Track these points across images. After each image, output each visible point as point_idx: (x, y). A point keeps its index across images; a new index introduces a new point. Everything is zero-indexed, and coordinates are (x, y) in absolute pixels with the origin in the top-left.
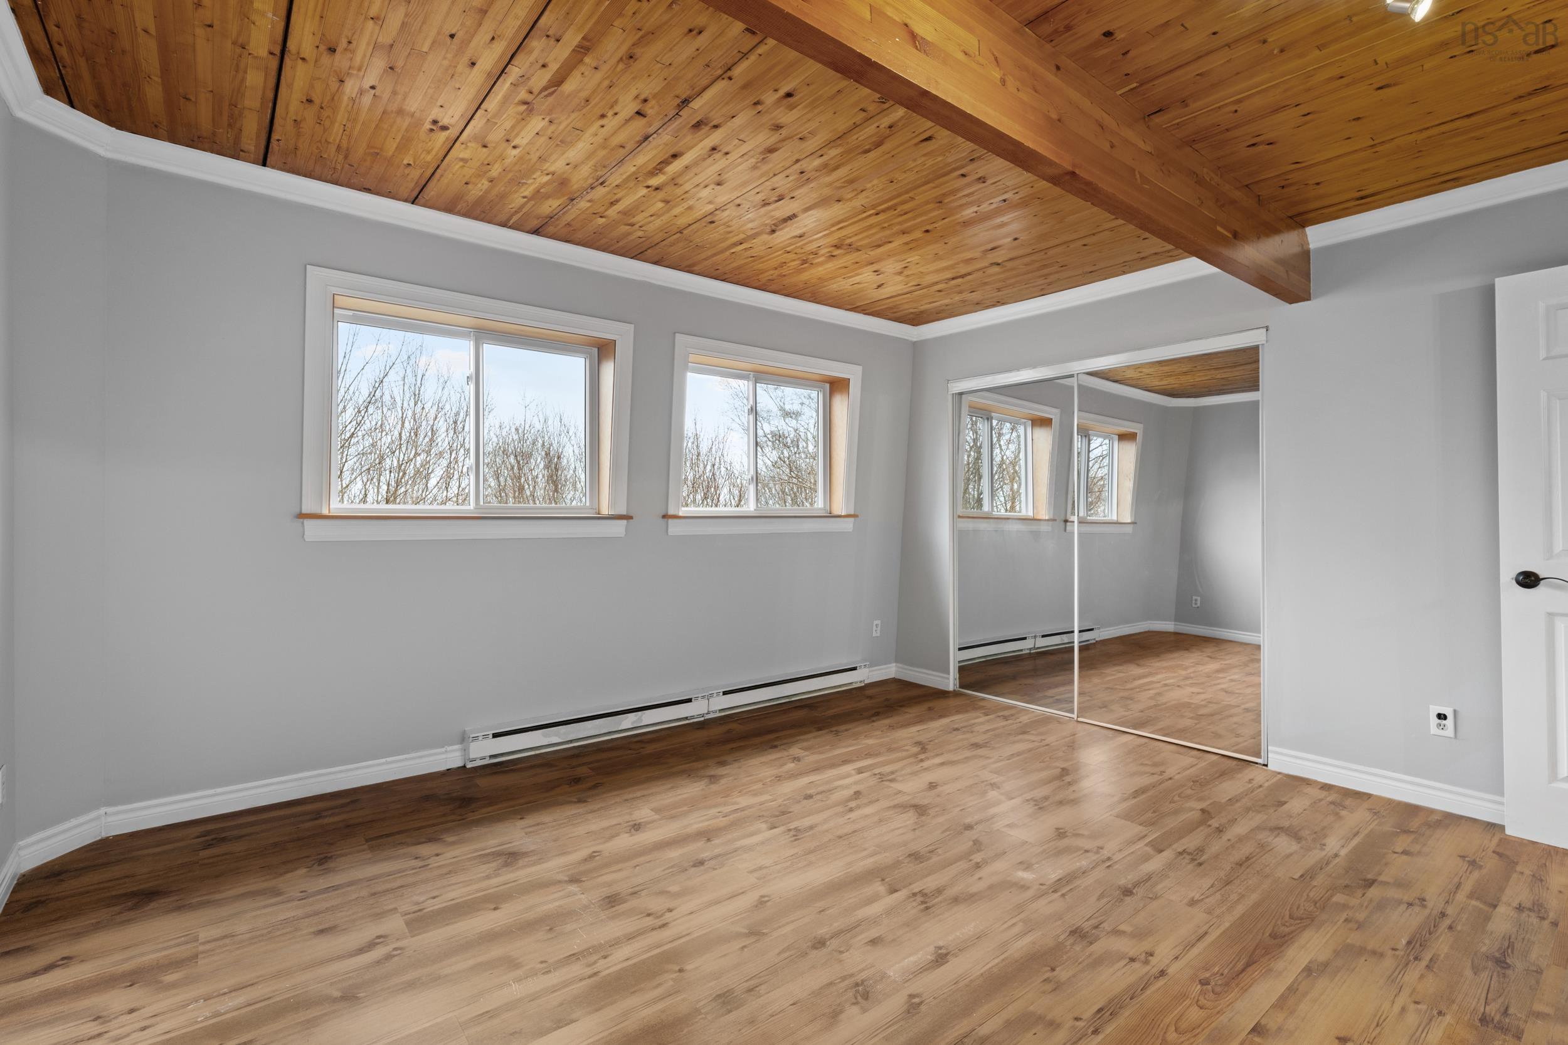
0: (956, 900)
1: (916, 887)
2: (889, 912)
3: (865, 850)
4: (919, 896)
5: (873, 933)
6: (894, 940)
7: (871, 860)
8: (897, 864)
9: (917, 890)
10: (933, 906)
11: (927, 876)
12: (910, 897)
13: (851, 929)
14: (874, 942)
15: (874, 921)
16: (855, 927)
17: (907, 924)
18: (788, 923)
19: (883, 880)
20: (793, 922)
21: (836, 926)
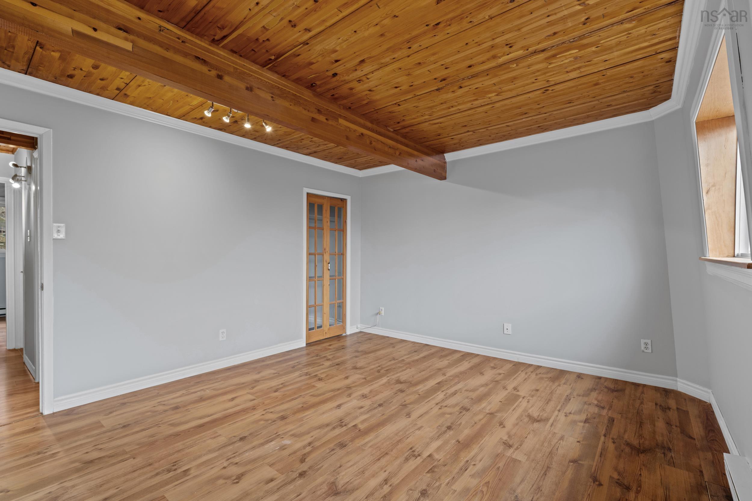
0: (327, 425)
1: (344, 428)
2: (356, 417)
3: (370, 447)
4: (344, 425)
5: (362, 410)
6: (355, 409)
7: (366, 440)
8: (353, 440)
9: (344, 427)
10: (338, 422)
11: (339, 435)
12: (348, 424)
13: (370, 410)
14: (362, 407)
15: (362, 414)
16: (369, 411)
17: (350, 414)
18: (394, 409)
19: (360, 430)
20: (393, 410)
21: (376, 411)
